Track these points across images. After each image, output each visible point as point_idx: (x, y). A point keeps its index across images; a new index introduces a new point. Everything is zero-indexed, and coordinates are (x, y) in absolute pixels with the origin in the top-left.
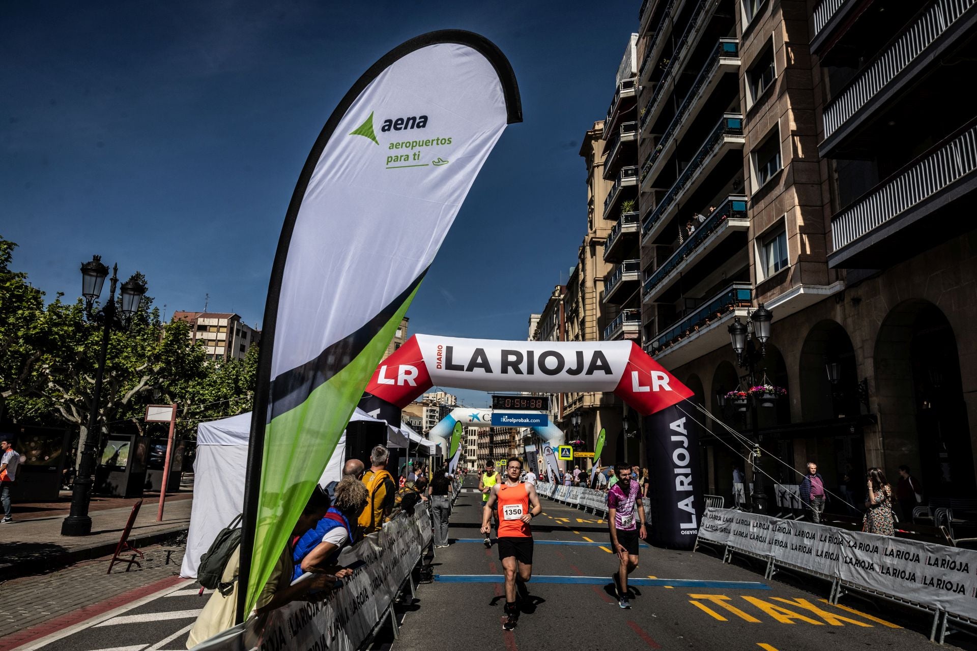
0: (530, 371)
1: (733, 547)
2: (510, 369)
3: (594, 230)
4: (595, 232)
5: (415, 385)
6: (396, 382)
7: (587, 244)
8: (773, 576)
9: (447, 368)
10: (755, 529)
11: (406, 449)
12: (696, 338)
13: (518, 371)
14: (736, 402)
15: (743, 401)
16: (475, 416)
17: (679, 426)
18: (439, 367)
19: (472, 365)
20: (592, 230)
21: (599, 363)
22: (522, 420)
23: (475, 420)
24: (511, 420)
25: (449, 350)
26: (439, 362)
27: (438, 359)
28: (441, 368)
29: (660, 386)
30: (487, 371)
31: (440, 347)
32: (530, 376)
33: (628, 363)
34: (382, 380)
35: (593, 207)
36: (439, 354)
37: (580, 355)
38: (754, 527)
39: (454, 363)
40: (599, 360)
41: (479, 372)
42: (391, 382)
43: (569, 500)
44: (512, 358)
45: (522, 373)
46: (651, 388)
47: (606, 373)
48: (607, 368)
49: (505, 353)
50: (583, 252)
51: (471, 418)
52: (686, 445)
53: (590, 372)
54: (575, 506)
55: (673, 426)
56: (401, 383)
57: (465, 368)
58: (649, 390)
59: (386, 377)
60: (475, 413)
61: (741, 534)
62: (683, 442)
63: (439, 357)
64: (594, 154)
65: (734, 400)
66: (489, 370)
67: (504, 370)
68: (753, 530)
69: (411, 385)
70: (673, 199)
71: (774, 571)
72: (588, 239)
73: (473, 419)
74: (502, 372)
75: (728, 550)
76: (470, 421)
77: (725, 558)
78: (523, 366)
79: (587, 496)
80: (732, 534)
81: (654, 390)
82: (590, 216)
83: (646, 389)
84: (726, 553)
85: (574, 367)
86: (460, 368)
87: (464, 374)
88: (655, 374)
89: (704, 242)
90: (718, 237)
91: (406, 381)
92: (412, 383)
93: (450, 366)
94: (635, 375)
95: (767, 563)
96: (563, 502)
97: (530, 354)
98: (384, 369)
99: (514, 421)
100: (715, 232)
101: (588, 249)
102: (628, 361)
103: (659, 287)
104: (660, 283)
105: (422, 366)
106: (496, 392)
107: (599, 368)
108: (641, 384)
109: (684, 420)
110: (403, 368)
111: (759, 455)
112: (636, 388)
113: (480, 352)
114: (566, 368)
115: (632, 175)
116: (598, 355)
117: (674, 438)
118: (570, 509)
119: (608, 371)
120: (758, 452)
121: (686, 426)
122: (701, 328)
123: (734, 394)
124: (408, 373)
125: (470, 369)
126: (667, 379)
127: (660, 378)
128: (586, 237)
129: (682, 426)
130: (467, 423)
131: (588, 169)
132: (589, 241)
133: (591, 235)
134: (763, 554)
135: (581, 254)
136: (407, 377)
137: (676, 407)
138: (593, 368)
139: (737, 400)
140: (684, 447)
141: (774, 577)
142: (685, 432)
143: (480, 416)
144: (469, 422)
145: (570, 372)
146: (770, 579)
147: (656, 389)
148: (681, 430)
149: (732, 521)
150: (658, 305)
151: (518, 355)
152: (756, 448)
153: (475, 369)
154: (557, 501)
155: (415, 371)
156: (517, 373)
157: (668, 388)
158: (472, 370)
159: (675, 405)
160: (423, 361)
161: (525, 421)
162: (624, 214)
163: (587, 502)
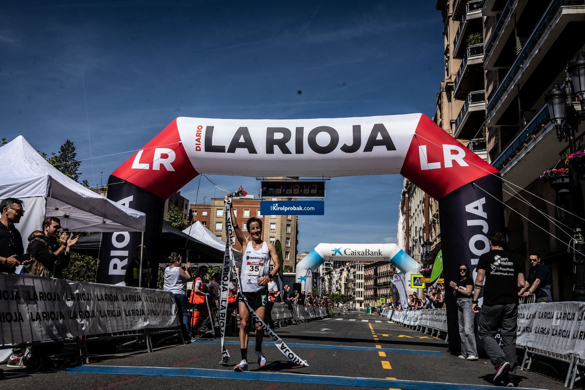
0: (299, 149)
1: (533, 349)
2: (276, 148)
3: (450, 75)
4: (450, 78)
5: (172, 169)
6: (151, 166)
7: (443, 89)
8: (575, 383)
9: (206, 151)
10: (559, 321)
11: (142, 232)
12: (533, 148)
13: (286, 151)
14: (554, 182)
15: (563, 180)
16: (337, 251)
17: (477, 208)
18: (198, 149)
19: (235, 145)
20: (448, 76)
21: (379, 137)
22: (294, 208)
23: (338, 254)
24: (281, 209)
25: (210, 130)
26: (198, 143)
27: (197, 140)
28: (200, 150)
29: (454, 162)
30: (250, 152)
31: (200, 128)
32: (300, 156)
33: (415, 135)
34: (137, 165)
35: (448, 55)
36: (198, 135)
37: (357, 129)
38: (557, 319)
39: (214, 144)
40: (379, 134)
41: (242, 153)
42: (146, 166)
43: (412, 324)
44: (278, 136)
45: (290, 153)
46: (443, 164)
47: (388, 150)
48: (388, 143)
49: (271, 131)
50: (440, 97)
51: (334, 252)
52: (486, 230)
53: (368, 148)
54: (415, 327)
55: (469, 208)
56: (156, 167)
57: (226, 149)
58: (440, 167)
59: (141, 162)
60: (337, 248)
61: (543, 331)
62: (481, 227)
63: (199, 137)
64: (449, 5)
65: (551, 179)
66: (252, 150)
67: (270, 150)
68: (556, 323)
69: (168, 170)
70: (509, 10)
71: (577, 376)
72: (443, 84)
73: (335, 253)
74: (267, 153)
75: (529, 355)
76: (333, 255)
77: (523, 364)
78: (291, 145)
79: (424, 316)
80: (533, 332)
81: (446, 167)
82: (447, 64)
83: (437, 165)
84: (526, 357)
85: (350, 143)
86: (221, 149)
87: (226, 155)
88: (447, 148)
89: (539, 42)
90: (552, 31)
91: (162, 166)
92: (170, 168)
93: (209, 147)
94: (423, 150)
95: (568, 364)
96: (408, 326)
97: (300, 131)
98: (140, 153)
99: (285, 209)
100: (548, 27)
101: (444, 94)
102: (414, 133)
103: (499, 106)
104: (499, 102)
105: (180, 149)
106: (265, 178)
107: (380, 143)
108: (430, 160)
109: (483, 201)
110: (159, 152)
111: (581, 242)
112: (425, 165)
113: (243, 131)
114: (340, 145)
115: (477, 8)
116: (379, 128)
117: (470, 223)
118: (412, 330)
119: (391, 146)
120: (581, 238)
121: (485, 208)
122: (537, 135)
123: (552, 173)
124: (164, 156)
125: (232, 150)
126: (462, 153)
127: (454, 152)
128: (442, 83)
129: (481, 208)
130: (330, 257)
131: (444, 21)
132: (445, 87)
133: (446, 81)
134: (564, 353)
135: (438, 101)
136: (165, 162)
137: (473, 185)
138: (372, 143)
139: (555, 179)
140: (483, 233)
141: (577, 384)
142: (484, 215)
143: (342, 251)
144: (331, 255)
145: (345, 149)
146: (571, 387)
147: (448, 164)
148: (480, 212)
149: (534, 317)
150: (501, 127)
151: (286, 132)
152: (577, 233)
153: (237, 150)
154: (405, 325)
155: (172, 155)
156: (284, 153)
157: (463, 164)
158: (234, 152)
159: (472, 183)
160: (181, 143)
161: (298, 209)
162: (470, 46)
163: (423, 323)
